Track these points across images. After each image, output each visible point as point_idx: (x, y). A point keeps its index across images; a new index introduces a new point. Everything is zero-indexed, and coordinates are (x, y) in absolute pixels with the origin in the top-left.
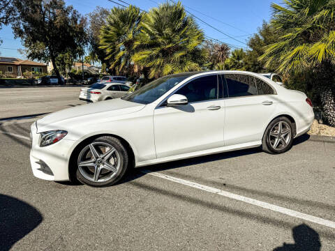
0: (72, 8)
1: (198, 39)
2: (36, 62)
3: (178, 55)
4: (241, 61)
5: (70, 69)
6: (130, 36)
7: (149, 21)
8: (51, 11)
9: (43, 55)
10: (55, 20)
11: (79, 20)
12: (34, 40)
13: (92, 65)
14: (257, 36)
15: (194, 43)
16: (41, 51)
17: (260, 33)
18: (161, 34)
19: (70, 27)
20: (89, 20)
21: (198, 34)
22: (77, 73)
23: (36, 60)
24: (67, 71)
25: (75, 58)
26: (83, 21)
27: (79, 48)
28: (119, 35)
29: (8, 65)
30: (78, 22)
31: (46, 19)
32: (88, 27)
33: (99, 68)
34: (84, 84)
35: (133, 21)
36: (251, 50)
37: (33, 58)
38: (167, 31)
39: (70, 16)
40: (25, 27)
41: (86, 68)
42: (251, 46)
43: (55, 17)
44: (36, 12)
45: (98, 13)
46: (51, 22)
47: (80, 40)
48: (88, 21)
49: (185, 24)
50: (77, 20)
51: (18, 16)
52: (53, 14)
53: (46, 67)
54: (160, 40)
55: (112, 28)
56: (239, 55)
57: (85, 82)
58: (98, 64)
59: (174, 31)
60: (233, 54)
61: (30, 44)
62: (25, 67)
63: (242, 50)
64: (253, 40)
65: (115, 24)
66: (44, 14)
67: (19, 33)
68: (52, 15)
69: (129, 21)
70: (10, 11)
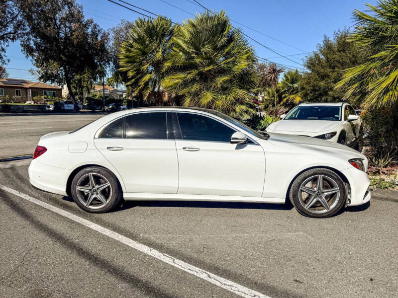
0: (92, 22)
1: (248, 59)
2: (49, 84)
3: (220, 80)
4: (296, 85)
5: (89, 93)
6: (159, 55)
7: (183, 36)
8: (68, 25)
9: (57, 76)
10: (72, 35)
11: (100, 35)
12: (46, 59)
13: (115, 88)
14: (316, 55)
15: (242, 65)
16: (55, 72)
17: (321, 50)
18: (198, 53)
19: (89, 44)
20: (112, 35)
21: (247, 53)
22: (97, 98)
23: (49, 83)
24: (86, 95)
25: (95, 80)
26: (105, 37)
27: (100, 68)
28: (144, 53)
29: (17, 88)
30: (99, 38)
31: (61, 35)
32: (110, 44)
33: (123, 92)
34: (104, 111)
35: (163, 36)
36: (310, 72)
37: (45, 81)
38: (207, 48)
39: (89, 31)
40: (36, 44)
41: (107, 92)
42: (309, 67)
43: (72, 32)
44: (49, 26)
45: (123, 27)
46: (67, 38)
47: (101, 60)
48: (110, 36)
49: (231, 39)
50: (97, 36)
51: (28, 31)
52: (70, 28)
53: (60, 90)
54: (198, 60)
55: (136, 45)
56: (293, 78)
57: (106, 108)
58: (122, 87)
59: (216, 49)
60: (286, 76)
61: (42, 64)
62: (36, 91)
63: (297, 71)
64: (311, 59)
65: (140, 40)
66: (59, 28)
67: (29, 50)
68: (68, 30)
69: (157, 36)
70: (19, 26)
